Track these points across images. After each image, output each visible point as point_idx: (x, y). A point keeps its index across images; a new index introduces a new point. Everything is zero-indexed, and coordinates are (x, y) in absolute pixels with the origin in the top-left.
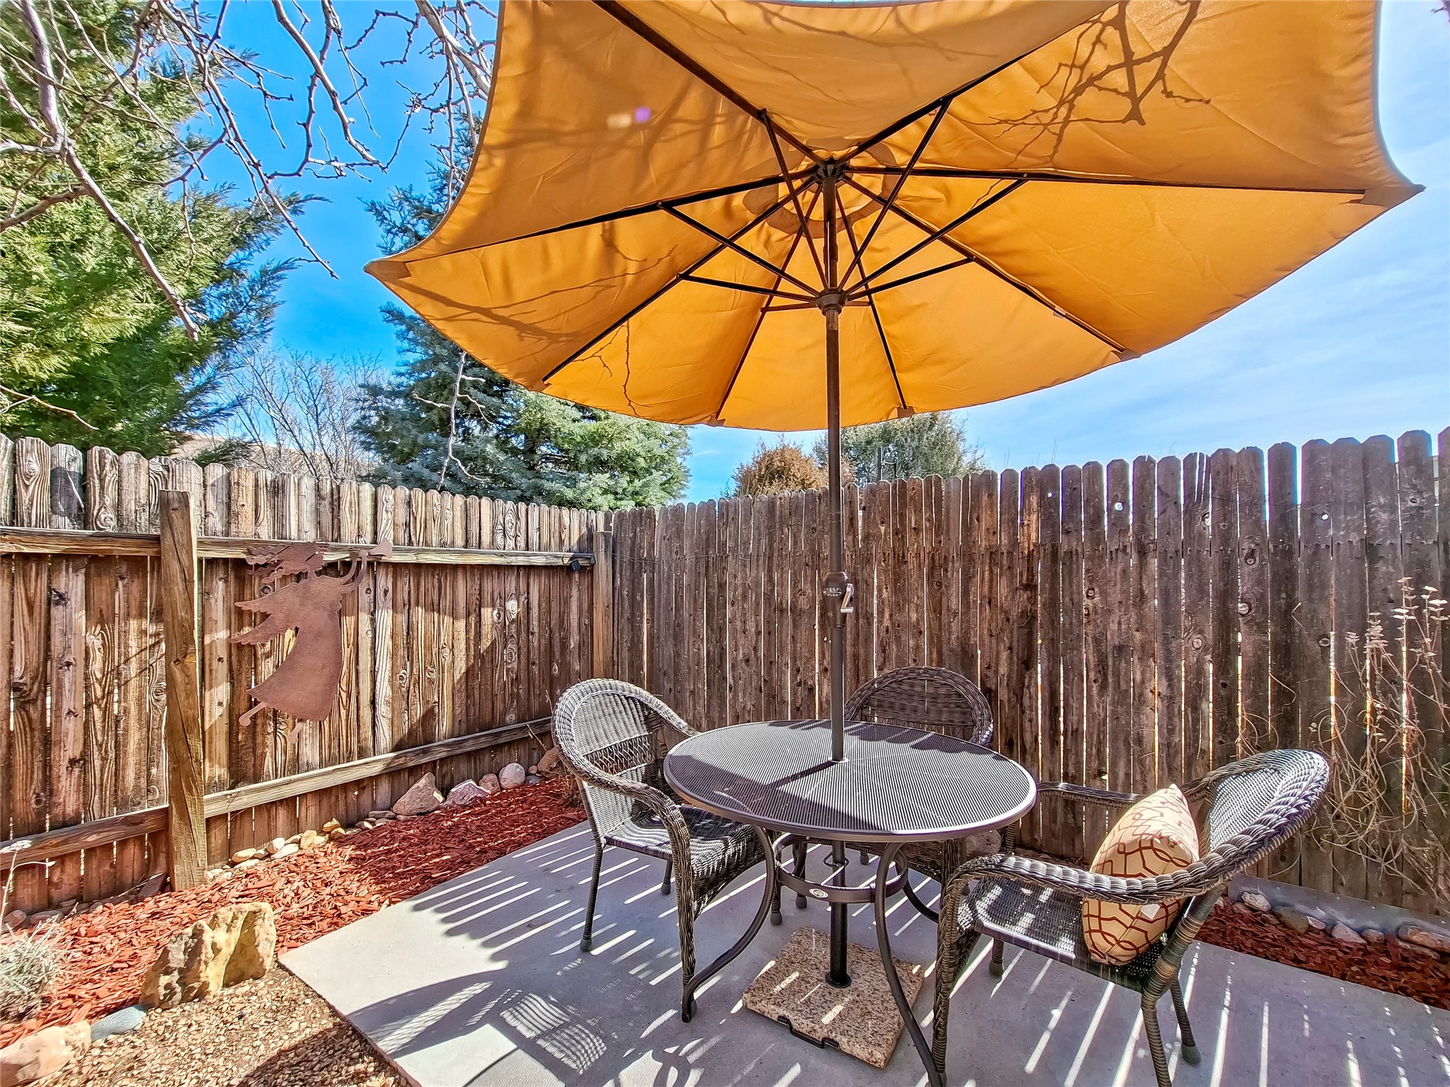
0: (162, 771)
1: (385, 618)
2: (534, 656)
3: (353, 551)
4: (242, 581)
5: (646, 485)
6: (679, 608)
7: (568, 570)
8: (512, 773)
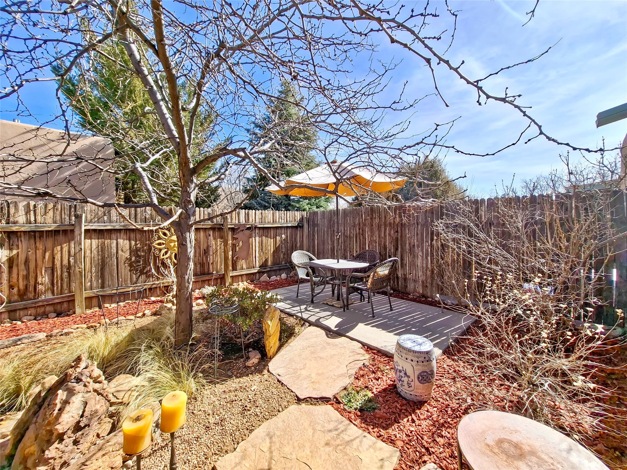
0: (223, 267)
1: (257, 238)
2: (289, 248)
3: (252, 225)
4: (233, 231)
5: (320, 201)
6: (324, 236)
7: (296, 227)
8: (284, 276)
